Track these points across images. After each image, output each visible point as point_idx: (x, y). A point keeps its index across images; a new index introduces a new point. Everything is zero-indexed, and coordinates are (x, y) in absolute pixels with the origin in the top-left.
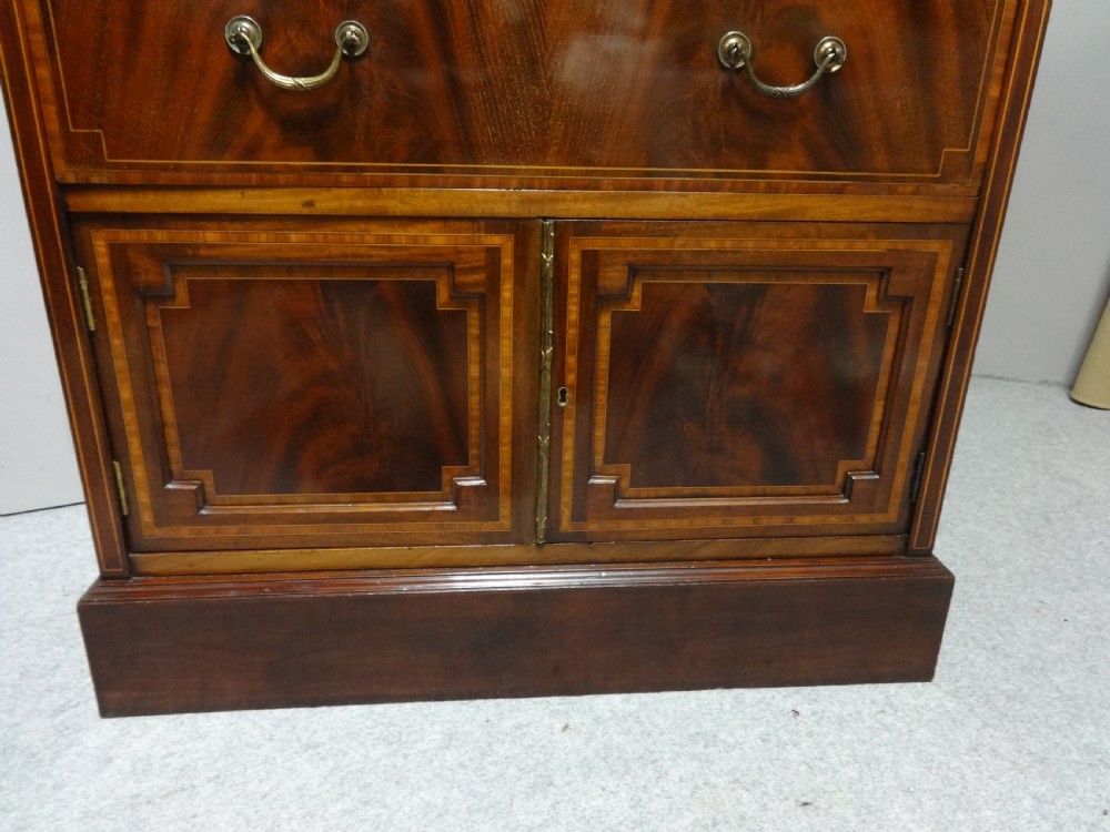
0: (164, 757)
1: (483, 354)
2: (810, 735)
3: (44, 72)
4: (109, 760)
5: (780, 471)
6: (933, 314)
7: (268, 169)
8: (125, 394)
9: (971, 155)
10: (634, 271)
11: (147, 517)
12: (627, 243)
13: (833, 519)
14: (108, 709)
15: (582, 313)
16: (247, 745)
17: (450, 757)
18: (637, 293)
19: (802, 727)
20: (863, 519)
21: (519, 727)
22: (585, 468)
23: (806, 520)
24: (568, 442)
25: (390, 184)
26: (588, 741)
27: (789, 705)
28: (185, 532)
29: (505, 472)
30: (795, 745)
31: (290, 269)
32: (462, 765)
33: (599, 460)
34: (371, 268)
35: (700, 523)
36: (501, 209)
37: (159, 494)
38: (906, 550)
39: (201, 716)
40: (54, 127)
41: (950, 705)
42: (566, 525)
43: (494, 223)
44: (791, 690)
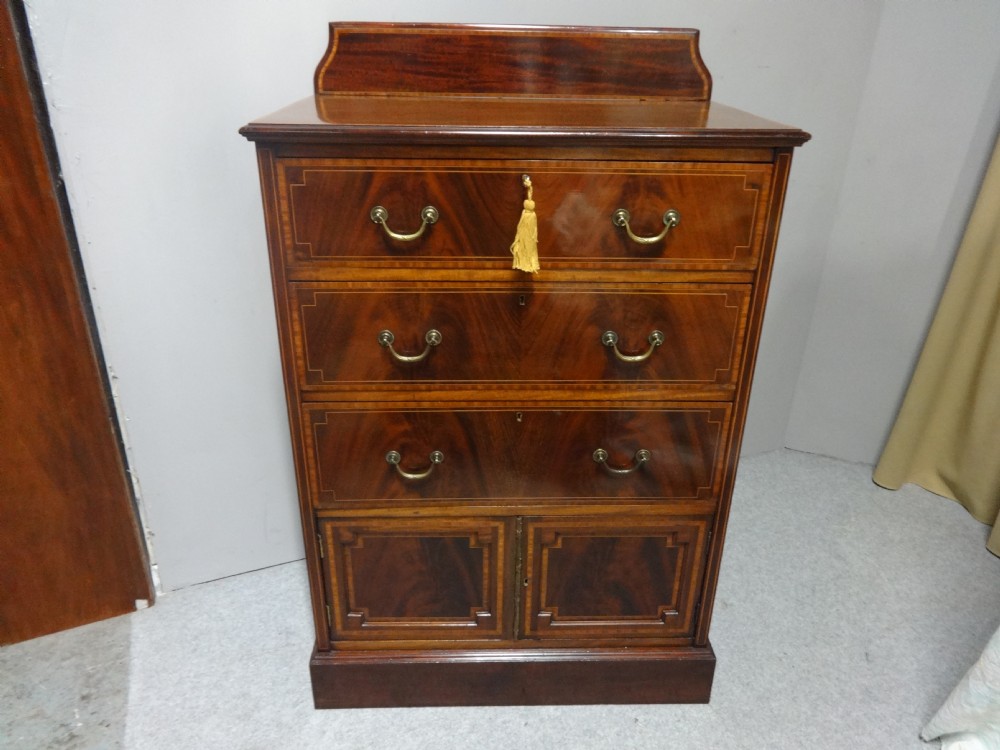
0: (348, 732)
1: (490, 564)
2: (640, 733)
3: (313, 472)
4: (324, 732)
5: (629, 610)
6: (699, 550)
7: (400, 502)
8: (334, 580)
9: (712, 490)
10: (557, 534)
11: (339, 627)
12: (553, 525)
13: (658, 631)
14: (319, 705)
15: (535, 551)
16: (383, 727)
17: (473, 737)
18: (560, 541)
19: (638, 728)
20: (671, 631)
21: (504, 722)
22: (537, 609)
23: (643, 631)
24: (529, 600)
25: (452, 505)
26: (536, 732)
27: (634, 715)
28: (355, 633)
29: (499, 612)
30: (633, 737)
31: (406, 533)
32: (479, 742)
33: (543, 605)
34: (441, 534)
35: (592, 632)
36: (499, 513)
37: (345, 619)
38: (693, 645)
39: (359, 710)
40: (315, 490)
41: (713, 718)
42: (528, 632)
43: (495, 518)
44: (637, 706)
